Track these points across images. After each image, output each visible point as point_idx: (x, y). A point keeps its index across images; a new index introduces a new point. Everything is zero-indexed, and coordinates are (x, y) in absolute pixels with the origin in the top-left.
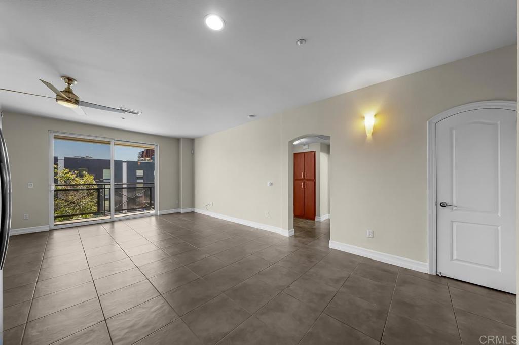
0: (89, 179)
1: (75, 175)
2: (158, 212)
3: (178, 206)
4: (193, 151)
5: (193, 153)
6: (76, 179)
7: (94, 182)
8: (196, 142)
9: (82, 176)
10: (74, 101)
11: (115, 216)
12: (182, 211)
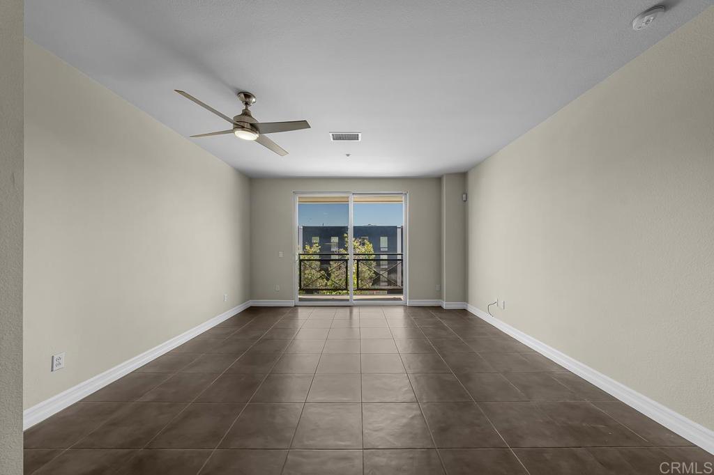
0: (369, 247)
1: (359, 243)
2: (408, 300)
3: (440, 296)
4: (464, 196)
5: (464, 199)
6: (359, 247)
7: (372, 252)
8: (471, 178)
9: (364, 244)
10: (249, 126)
11: (355, 297)
12: (445, 305)
